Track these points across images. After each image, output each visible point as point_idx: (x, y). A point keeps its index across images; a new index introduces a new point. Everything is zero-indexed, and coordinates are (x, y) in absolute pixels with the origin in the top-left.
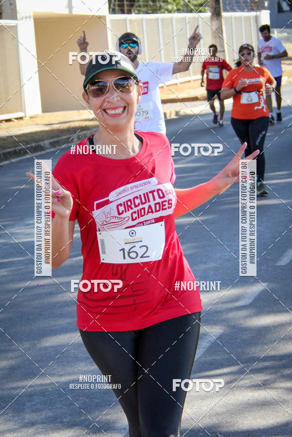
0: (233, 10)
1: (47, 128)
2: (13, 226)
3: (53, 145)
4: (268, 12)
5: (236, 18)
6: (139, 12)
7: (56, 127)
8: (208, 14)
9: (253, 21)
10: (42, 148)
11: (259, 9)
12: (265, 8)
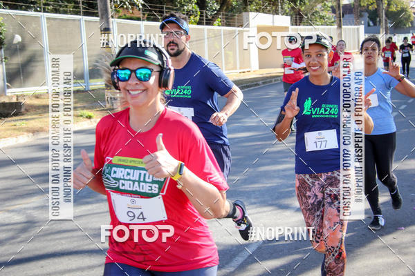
0: (347, 25)
1: (261, 76)
3: (263, 83)
4: (363, 26)
5: (348, 29)
6: (304, 25)
7: (265, 75)
8: (336, 27)
9: (356, 30)
10: (259, 85)
11: (359, 25)
12: (362, 24)
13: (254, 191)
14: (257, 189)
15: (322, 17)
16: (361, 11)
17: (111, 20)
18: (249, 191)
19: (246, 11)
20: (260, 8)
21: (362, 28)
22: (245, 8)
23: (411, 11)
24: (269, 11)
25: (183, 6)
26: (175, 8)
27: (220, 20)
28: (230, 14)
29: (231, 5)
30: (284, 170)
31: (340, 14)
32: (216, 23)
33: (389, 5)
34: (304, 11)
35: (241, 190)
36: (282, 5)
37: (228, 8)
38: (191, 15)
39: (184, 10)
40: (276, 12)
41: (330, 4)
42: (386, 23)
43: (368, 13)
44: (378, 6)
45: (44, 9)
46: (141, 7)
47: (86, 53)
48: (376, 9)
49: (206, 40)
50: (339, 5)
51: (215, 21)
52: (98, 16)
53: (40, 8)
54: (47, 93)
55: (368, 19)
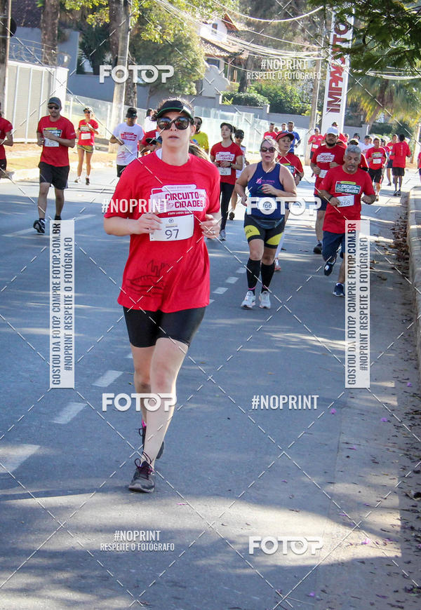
4: (67, 70)
11: (56, 66)
12: (61, 64)
16: (63, 25)
21: (62, 74)
23: (200, 52)
33: (142, 21)
43: (83, 34)
44: (113, 17)
48: (106, 26)
55: (79, 51)
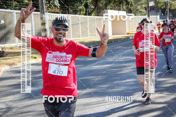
1: (113, 38)
2: (107, 58)
3: (114, 42)
5: (153, 17)
7: (115, 38)
8: (147, 16)
9: (156, 18)
10: (112, 42)
11: (157, 15)
13: (112, 93)
14: (114, 91)
15: (141, 12)
16: (158, 9)
17: (45, 13)
18: (110, 93)
19: (106, 9)
20: (113, 8)
21: (158, 17)
22: (105, 8)
24: (117, 9)
25: (78, 7)
26: (74, 8)
27: (94, 13)
28: (99, 10)
29: (100, 6)
30: (125, 83)
31: (149, 10)
32: (93, 14)
34: (132, 9)
35: (106, 92)
36: (122, 6)
37: (98, 8)
38: (81, 11)
39: (78, 9)
40: (120, 10)
41: (144, 6)
42: (169, 14)
43: (161, 10)
44: (165, 7)
45: (15, 8)
46: (59, 7)
47: (34, 28)
49: (88, 22)
50: (148, 6)
51: (92, 14)
52: (39, 12)
53: (13, 8)
54: (16, 46)
55: (161, 13)
